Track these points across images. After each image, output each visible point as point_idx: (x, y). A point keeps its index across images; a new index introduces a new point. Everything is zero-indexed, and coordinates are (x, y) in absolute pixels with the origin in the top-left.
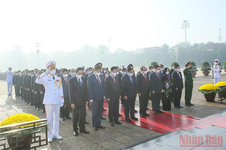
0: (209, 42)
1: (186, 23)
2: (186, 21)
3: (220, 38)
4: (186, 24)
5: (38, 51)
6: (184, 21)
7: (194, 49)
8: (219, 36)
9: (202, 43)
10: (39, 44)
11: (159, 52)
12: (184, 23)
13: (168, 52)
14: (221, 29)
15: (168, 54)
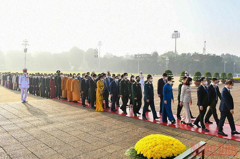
0: (195, 53)
1: (177, 33)
2: (177, 31)
3: (204, 49)
4: (176, 35)
5: (26, 50)
6: (175, 31)
7: (183, 58)
8: (204, 48)
9: (189, 53)
10: (27, 43)
11: (149, 59)
12: (175, 33)
13: (158, 60)
14: (205, 42)
15: (157, 62)
